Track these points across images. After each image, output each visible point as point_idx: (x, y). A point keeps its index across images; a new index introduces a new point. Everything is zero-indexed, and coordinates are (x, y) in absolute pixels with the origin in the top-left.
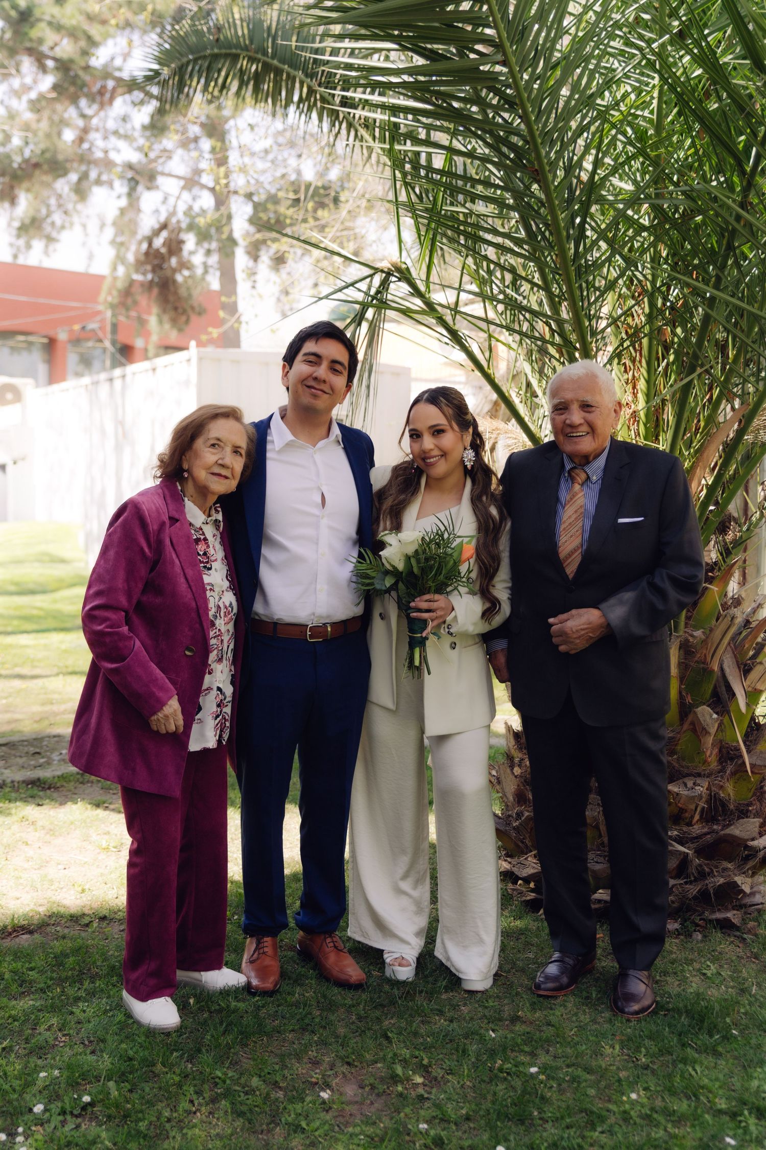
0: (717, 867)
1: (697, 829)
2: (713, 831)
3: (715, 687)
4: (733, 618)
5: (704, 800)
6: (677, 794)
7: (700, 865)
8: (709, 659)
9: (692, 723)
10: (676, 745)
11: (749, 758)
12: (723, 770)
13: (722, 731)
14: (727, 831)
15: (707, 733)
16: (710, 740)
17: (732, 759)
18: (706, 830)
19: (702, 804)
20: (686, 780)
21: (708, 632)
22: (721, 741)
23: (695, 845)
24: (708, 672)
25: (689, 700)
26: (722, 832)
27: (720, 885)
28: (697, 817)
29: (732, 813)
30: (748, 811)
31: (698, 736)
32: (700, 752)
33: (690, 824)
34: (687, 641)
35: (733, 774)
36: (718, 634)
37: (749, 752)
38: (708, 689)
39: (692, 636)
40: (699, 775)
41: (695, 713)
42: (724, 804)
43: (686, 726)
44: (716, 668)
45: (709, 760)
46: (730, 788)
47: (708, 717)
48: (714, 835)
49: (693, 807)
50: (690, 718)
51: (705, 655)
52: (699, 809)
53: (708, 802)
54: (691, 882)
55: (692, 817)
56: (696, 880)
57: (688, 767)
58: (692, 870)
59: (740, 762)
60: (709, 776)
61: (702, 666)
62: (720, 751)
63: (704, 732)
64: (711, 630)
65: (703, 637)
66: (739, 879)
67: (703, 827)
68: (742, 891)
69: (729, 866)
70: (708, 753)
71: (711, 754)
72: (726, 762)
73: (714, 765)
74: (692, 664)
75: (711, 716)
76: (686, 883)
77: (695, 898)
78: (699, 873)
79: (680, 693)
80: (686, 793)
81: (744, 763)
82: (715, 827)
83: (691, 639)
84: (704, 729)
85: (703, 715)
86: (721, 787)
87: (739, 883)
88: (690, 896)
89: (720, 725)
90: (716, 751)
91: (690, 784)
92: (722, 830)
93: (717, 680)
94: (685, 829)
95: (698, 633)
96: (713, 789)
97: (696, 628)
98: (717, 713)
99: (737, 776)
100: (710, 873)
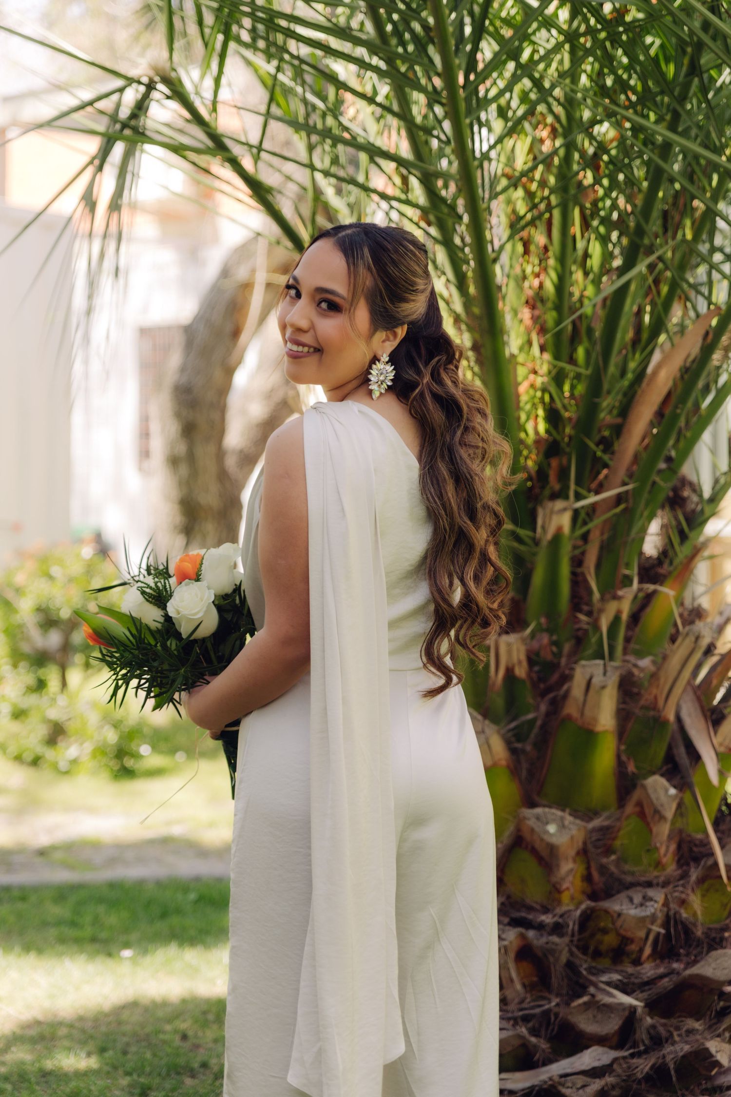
0: (678, 1028)
1: (648, 970)
2: (672, 972)
3: (670, 748)
4: (697, 638)
5: (659, 922)
6: (619, 915)
7: (653, 1027)
8: (661, 702)
9: (639, 804)
10: (614, 839)
11: (724, 855)
12: (685, 876)
13: (682, 815)
14: (695, 970)
15: (662, 818)
16: (664, 830)
17: (697, 860)
18: (661, 970)
19: (657, 929)
20: (630, 892)
21: (659, 660)
22: (681, 831)
23: (645, 995)
24: (659, 722)
25: (631, 768)
26: (688, 972)
27: (684, 1057)
28: (648, 951)
29: (699, 943)
30: (722, 939)
31: (648, 824)
32: (651, 850)
33: (637, 962)
34: (630, 674)
35: (701, 881)
36: (675, 662)
37: (722, 847)
38: (659, 751)
39: (635, 666)
40: (649, 884)
41: (644, 787)
42: (686, 929)
43: (630, 808)
44: (672, 717)
45: (664, 860)
46: (696, 901)
47: (662, 793)
48: (675, 978)
49: (642, 934)
50: (636, 795)
51: (656, 698)
52: (651, 937)
53: (666, 924)
54: (639, 1055)
55: (641, 950)
56: (646, 1051)
57: (633, 874)
58: (642, 1035)
59: (710, 862)
60: (665, 884)
61: (652, 713)
62: (679, 847)
63: (657, 817)
64: (665, 658)
65: (653, 669)
66: (713, 1046)
67: (657, 966)
68: (717, 1064)
69: (697, 1025)
70: (663, 850)
71: (667, 852)
72: (688, 865)
73: (671, 868)
74: (637, 711)
75: (667, 791)
76: (632, 1056)
77: (648, 1078)
78: (651, 1038)
79: (618, 756)
80: (633, 912)
81: (716, 864)
82: (675, 965)
83: (636, 672)
84: (657, 812)
85: (655, 790)
86: (683, 902)
87: (713, 1050)
88: (639, 1076)
89: (680, 806)
90: (673, 847)
91: (637, 899)
92: (685, 969)
93: (673, 738)
94: (630, 969)
95: (645, 662)
96: (672, 906)
97: (640, 655)
98: (675, 787)
99: (706, 885)
100: (669, 1039)
